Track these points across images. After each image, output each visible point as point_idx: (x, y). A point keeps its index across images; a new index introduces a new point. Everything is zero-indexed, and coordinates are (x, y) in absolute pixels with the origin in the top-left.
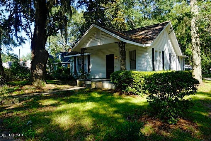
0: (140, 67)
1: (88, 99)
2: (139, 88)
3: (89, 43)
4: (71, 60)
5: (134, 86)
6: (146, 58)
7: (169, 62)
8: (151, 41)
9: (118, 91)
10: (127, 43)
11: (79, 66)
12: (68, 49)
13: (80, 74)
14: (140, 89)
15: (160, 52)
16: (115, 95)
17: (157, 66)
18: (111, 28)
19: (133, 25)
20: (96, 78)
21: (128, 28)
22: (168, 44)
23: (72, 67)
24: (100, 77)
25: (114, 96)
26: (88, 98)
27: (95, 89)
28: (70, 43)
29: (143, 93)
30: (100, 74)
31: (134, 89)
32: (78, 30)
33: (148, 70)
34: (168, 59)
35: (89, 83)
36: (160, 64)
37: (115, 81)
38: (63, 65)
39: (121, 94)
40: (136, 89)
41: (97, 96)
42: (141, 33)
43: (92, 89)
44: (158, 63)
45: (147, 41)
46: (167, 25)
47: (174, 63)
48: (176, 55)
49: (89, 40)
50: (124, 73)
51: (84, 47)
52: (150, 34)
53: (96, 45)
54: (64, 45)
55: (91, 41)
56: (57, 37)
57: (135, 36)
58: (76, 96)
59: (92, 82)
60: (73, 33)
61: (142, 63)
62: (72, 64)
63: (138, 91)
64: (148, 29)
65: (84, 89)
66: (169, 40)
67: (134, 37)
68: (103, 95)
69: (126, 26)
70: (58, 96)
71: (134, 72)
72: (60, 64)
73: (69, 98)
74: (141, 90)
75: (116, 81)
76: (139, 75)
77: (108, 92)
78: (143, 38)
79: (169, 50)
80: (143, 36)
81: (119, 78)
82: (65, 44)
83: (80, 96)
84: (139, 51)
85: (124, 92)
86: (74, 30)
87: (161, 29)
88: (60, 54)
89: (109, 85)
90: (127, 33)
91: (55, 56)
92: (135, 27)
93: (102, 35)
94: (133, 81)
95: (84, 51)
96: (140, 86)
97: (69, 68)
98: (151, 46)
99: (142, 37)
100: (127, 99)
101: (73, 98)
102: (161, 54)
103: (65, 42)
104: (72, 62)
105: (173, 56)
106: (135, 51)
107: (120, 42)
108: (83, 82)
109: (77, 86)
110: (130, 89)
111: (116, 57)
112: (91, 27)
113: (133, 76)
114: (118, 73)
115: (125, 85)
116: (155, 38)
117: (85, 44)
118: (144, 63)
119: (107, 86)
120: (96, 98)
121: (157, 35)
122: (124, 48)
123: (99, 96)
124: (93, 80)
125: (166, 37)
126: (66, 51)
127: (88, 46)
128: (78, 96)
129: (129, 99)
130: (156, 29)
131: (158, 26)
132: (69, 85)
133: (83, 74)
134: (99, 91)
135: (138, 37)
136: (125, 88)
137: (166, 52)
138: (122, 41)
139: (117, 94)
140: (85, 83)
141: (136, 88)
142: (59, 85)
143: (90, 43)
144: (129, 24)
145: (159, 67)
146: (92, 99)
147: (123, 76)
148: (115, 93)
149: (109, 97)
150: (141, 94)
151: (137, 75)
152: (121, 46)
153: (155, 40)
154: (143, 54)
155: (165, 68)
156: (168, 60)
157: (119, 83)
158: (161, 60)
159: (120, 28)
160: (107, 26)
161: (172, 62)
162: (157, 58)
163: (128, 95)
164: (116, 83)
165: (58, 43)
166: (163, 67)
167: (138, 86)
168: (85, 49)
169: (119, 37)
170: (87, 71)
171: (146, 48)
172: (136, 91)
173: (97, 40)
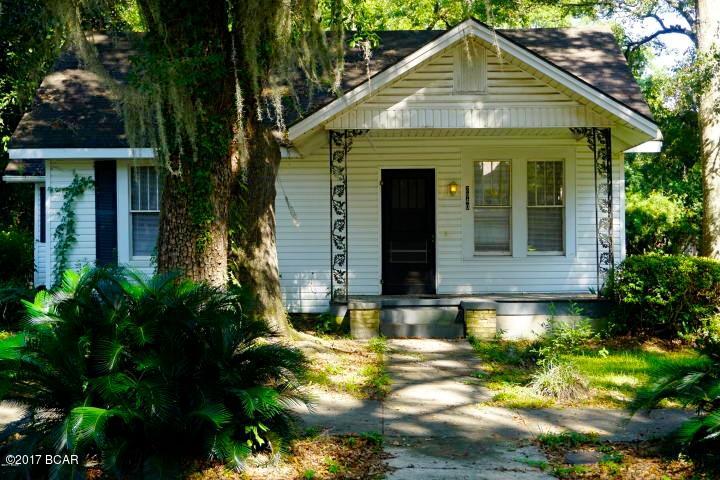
0: (584, 241)
4: (58, 181)
23: (68, 228)
49: (402, 91)
53: (453, 125)
55: (418, 101)
62: (70, 210)
84: (580, 168)
89: (533, 320)
104: (74, 192)
107: (594, 129)
111: (454, 184)
127: (393, 119)
173: (461, 102)
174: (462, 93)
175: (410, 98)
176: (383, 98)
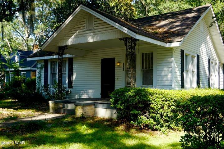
0: (159, 82)
1: (71, 137)
2: (160, 118)
3: (73, 37)
4: (39, 66)
5: (151, 115)
6: (170, 66)
7: (208, 73)
8: (180, 37)
9: (124, 123)
10: (138, 40)
11: (53, 75)
12: (33, 46)
13: (55, 91)
14: (161, 120)
15: (193, 57)
16: (118, 130)
17: (189, 80)
18: (109, 13)
19: (145, 8)
20: (83, 97)
21: (137, 14)
22: (206, 43)
23: (40, 78)
24: (90, 96)
25: (117, 132)
26: (71, 134)
27: (83, 119)
28: (35, 36)
29: (167, 128)
30: (90, 92)
31: (152, 120)
32: (50, 14)
33: (173, 86)
34: (206, 68)
35: (70, 106)
36: (193, 76)
37: (118, 106)
38: (22, 73)
39: (128, 128)
40: (154, 121)
41: (86, 132)
42: (163, 23)
43: (77, 118)
44: (190, 75)
45: (174, 37)
46: (207, 11)
47: (215, 76)
48: (220, 63)
49: (73, 32)
50: (134, 92)
51: (64, 45)
52: (177, 26)
53: (86, 42)
54: (24, 38)
55: (77, 35)
56: (13, 24)
57: (151, 28)
58: (48, 130)
59: (77, 105)
60: (42, 18)
61: (163, 74)
62: (40, 73)
63: (159, 123)
64: (173, 18)
65: (62, 118)
66: (208, 37)
67: (150, 30)
68: (97, 129)
69: (135, 10)
70: (16, 132)
71: (151, 90)
72: (17, 72)
73: (35, 135)
74: (163, 122)
75: (121, 105)
76: (161, 96)
77: (105, 123)
78: (165, 32)
79: (209, 54)
80: (166, 29)
81: (125, 101)
82: (28, 36)
83: (56, 132)
84: (158, 55)
85: (133, 126)
86: (44, 14)
87: (196, 19)
88: (18, 54)
89: (106, 111)
90: (138, 23)
91: (7, 57)
92: (148, 12)
93: (96, 25)
94: (151, 106)
95: (64, 50)
96: (162, 116)
97: (35, 80)
98: (179, 46)
99: (164, 30)
100: (140, 138)
101: (43, 136)
102: (196, 59)
103: (27, 34)
104: (41, 68)
105: (213, 64)
106: (152, 54)
107: (127, 38)
108: (61, 106)
109: (49, 111)
110: (144, 119)
111: (119, 62)
112: (78, 9)
113: (150, 98)
114: (123, 91)
115: (136, 112)
116: (187, 33)
117: (65, 38)
118: (167, 75)
119: (103, 113)
120: (85, 135)
121: (191, 28)
122: (135, 49)
123: (90, 131)
124: (78, 102)
125: (202, 31)
126: (28, 48)
127: (71, 42)
128: (52, 132)
129: (144, 138)
130: (188, 18)
131: (191, 13)
132: (34, 111)
133: (60, 92)
134: (89, 122)
135: (157, 31)
136: (135, 118)
137: (203, 58)
138: (132, 37)
139: (121, 128)
140: (64, 107)
141: (154, 118)
142: (16, 109)
143: (75, 38)
144: (138, 7)
145: (191, 82)
146: (78, 138)
147: (132, 97)
148: (119, 126)
149: (109, 133)
150: (163, 129)
151: (158, 96)
152: (128, 44)
153: (187, 36)
154: (165, 59)
155: (201, 85)
156: (206, 70)
157: (126, 109)
158: (195, 70)
159: (125, 13)
160: (102, 9)
161: (212, 73)
162: (189, 66)
163: (140, 130)
164: (120, 109)
165: (14, 35)
166: (198, 83)
167: (158, 115)
168: (66, 47)
169: (126, 29)
170: (67, 86)
171: (171, 49)
172: (155, 123)
173: (87, 33)
174: (87, 30)
175: (75, 34)
176: (69, 35)
